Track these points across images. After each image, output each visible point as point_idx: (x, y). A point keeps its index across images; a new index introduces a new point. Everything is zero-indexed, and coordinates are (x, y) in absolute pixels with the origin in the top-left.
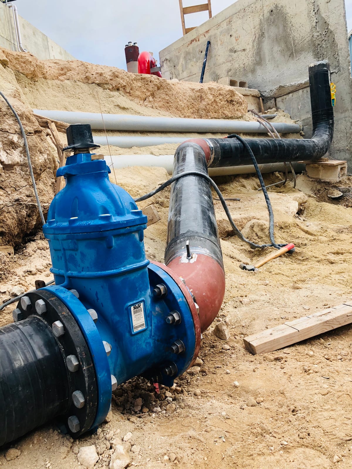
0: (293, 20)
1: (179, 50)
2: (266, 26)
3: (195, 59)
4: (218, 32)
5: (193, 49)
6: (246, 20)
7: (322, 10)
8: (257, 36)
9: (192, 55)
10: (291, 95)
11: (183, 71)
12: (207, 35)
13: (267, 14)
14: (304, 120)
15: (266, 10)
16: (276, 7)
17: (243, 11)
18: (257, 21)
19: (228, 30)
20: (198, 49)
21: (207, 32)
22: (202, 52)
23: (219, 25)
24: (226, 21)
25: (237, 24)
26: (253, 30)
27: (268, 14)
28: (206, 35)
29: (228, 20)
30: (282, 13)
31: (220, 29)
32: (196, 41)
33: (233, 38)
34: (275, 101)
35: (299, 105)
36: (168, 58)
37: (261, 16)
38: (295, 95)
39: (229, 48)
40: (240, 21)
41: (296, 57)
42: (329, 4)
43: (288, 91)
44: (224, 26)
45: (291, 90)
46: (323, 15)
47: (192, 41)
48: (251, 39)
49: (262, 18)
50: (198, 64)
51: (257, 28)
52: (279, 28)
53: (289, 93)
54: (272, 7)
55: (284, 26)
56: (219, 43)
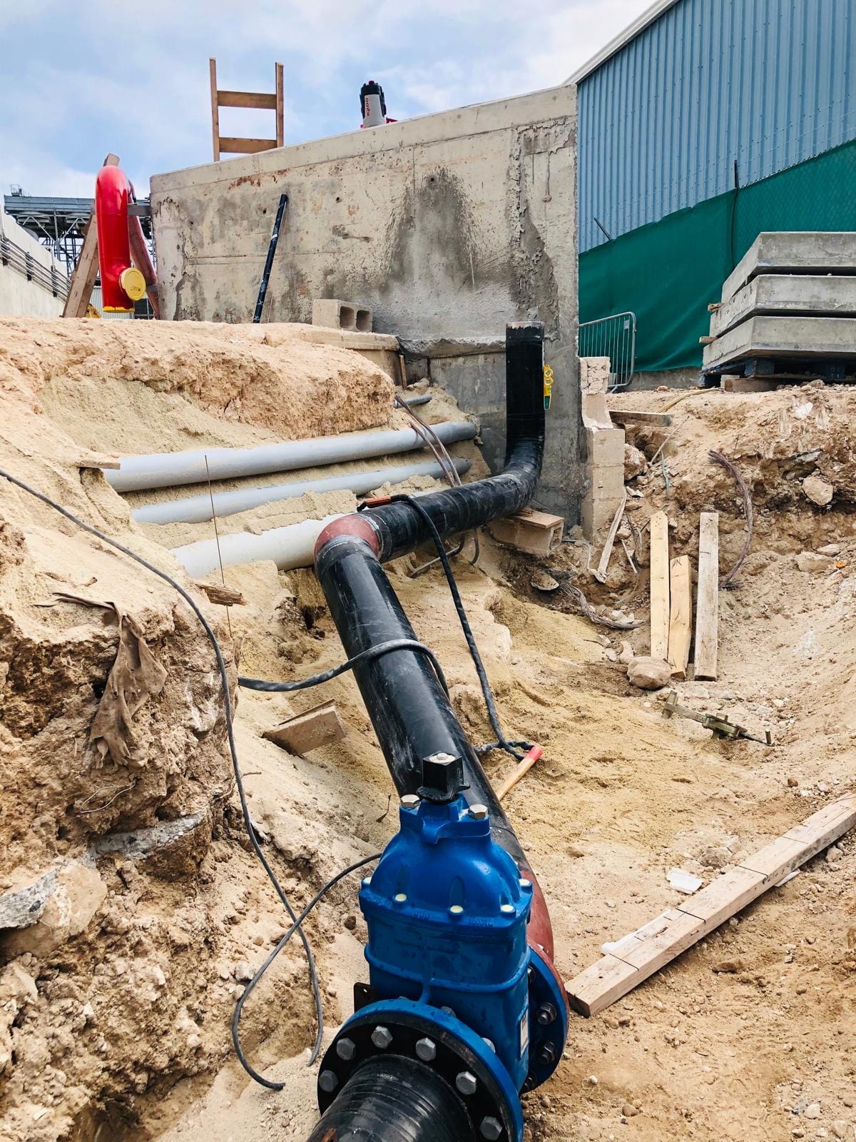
0: (476, 214)
1: (207, 189)
2: (417, 206)
3: (245, 223)
4: (308, 182)
5: (243, 198)
6: (376, 179)
7: (534, 213)
8: (398, 219)
9: (238, 211)
10: (461, 360)
11: (213, 240)
12: (282, 181)
13: (422, 184)
14: (483, 416)
15: (421, 175)
16: (443, 174)
17: (369, 157)
18: (399, 190)
19: (332, 186)
20: (254, 204)
21: (281, 172)
22: (265, 212)
23: (311, 167)
24: (329, 164)
25: (353, 180)
26: (390, 206)
27: (425, 184)
28: (278, 178)
29: (334, 164)
30: (454, 191)
31: (313, 178)
32: (252, 183)
33: (343, 207)
34: (429, 364)
35: (475, 383)
36: (175, 198)
37: (408, 182)
38: (470, 363)
39: (333, 223)
40: (360, 177)
41: (477, 288)
42: (548, 205)
43: (457, 352)
44: (324, 173)
45: (464, 351)
46: (536, 223)
47: (242, 180)
48: (384, 222)
49: (411, 186)
50: (253, 234)
51: (398, 202)
52: (444, 218)
53: (459, 356)
54: (435, 172)
55: (457, 220)
56: (309, 205)
